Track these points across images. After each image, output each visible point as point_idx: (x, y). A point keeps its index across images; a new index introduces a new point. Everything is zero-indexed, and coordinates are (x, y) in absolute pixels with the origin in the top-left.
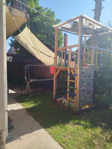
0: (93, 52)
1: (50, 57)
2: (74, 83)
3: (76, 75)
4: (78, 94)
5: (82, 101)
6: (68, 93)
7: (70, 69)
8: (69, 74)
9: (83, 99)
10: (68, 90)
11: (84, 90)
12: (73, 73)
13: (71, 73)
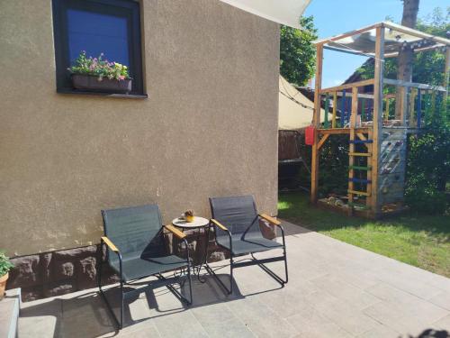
0: (404, 93)
1: (306, 107)
2: (366, 157)
3: (372, 142)
4: (374, 181)
5: (385, 194)
6: (351, 180)
7: (356, 130)
8: (352, 142)
9: (385, 191)
10: (351, 175)
11: (386, 173)
12: (362, 138)
13: (357, 138)
